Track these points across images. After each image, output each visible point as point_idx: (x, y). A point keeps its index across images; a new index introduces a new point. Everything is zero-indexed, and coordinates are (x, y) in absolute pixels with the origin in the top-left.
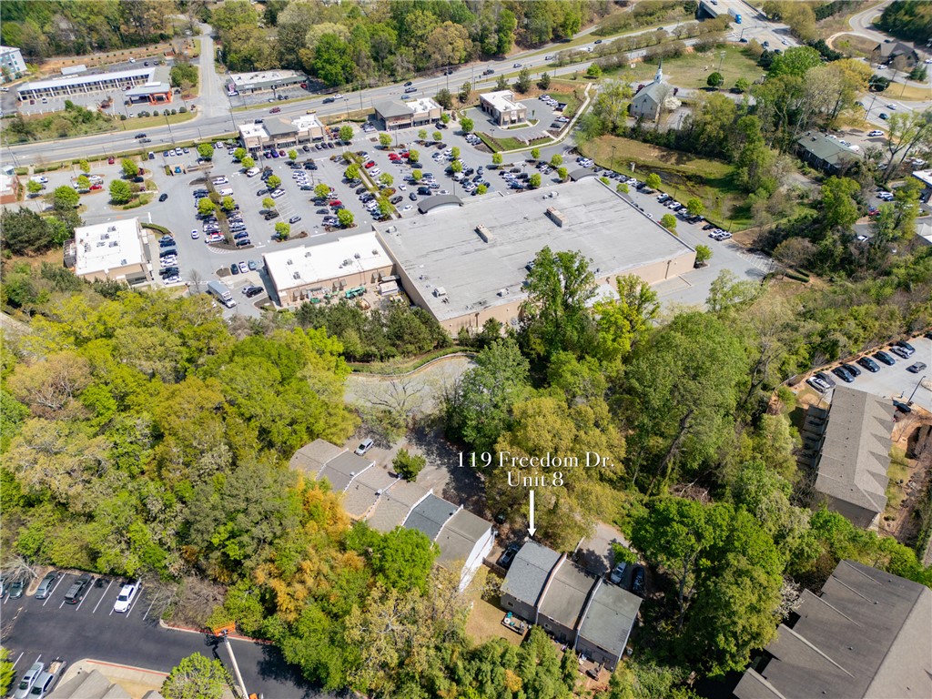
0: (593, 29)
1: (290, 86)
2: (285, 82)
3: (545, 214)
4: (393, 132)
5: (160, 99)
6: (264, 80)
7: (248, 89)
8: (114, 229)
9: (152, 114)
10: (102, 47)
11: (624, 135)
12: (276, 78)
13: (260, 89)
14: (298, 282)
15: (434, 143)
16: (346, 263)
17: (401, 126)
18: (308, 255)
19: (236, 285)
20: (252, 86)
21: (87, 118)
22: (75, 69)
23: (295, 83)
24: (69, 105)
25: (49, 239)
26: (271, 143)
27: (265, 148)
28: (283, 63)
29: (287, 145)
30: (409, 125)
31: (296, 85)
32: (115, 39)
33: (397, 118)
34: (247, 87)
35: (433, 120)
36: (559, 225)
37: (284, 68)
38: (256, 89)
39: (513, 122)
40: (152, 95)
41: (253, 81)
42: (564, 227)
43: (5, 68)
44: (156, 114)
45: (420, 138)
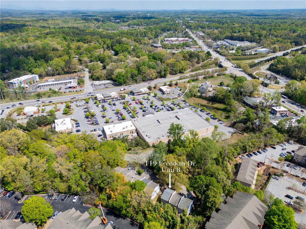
0: (190, 70)
2: (108, 83)
3: (176, 117)
4: (136, 96)
5: (75, 88)
6: (102, 83)
8: (64, 120)
10: (59, 74)
11: (197, 97)
12: (105, 82)
13: (101, 85)
14: (111, 133)
15: (147, 99)
16: (124, 128)
17: (138, 95)
18: (114, 126)
19: (95, 134)
21: (55, 92)
22: (51, 80)
23: (110, 84)
24: (50, 89)
25: (48, 123)
26: (104, 99)
27: (102, 100)
29: (108, 99)
30: (140, 94)
32: (63, 72)
33: (137, 93)
34: (98, 85)
35: (147, 93)
36: (179, 119)
37: (107, 80)
39: (168, 94)
40: (72, 87)
41: (99, 83)
42: (180, 120)
43: (34, 80)
44: (73, 91)
45: (143, 98)
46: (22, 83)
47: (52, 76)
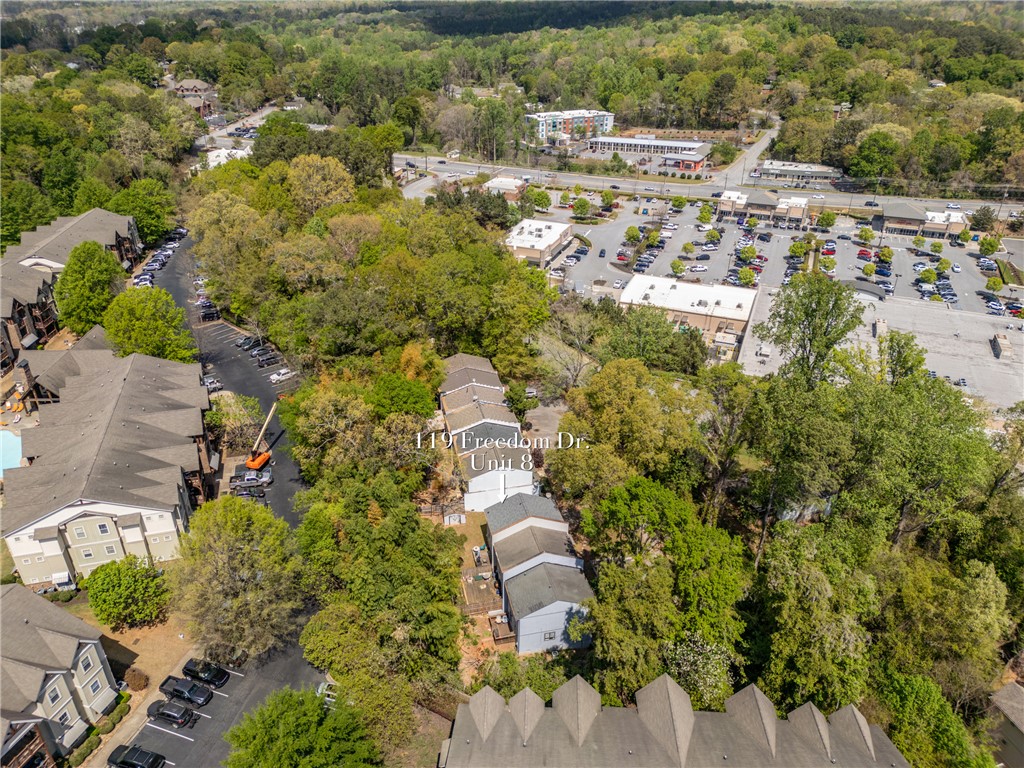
1: (818, 180)
2: (814, 175)
3: (991, 341)
4: (891, 235)
5: (688, 166)
6: (796, 169)
7: (772, 174)
8: (549, 228)
9: (670, 175)
10: (680, 124)
12: (809, 169)
13: (785, 176)
14: (646, 303)
15: (928, 255)
16: (700, 303)
17: (902, 232)
18: (674, 287)
19: (599, 293)
20: (777, 172)
21: (620, 167)
22: (645, 137)
23: (826, 178)
24: (615, 156)
25: (503, 220)
26: (744, 211)
27: (736, 214)
28: (824, 158)
29: (760, 217)
30: (914, 233)
31: (826, 181)
32: (694, 121)
33: (901, 220)
34: (772, 171)
35: (950, 236)
36: (997, 356)
38: (780, 176)
40: (683, 161)
41: (782, 168)
42: (1001, 360)
43: (595, 127)
44: (673, 175)
45: (914, 246)
46: (558, 127)
47: (658, 127)
